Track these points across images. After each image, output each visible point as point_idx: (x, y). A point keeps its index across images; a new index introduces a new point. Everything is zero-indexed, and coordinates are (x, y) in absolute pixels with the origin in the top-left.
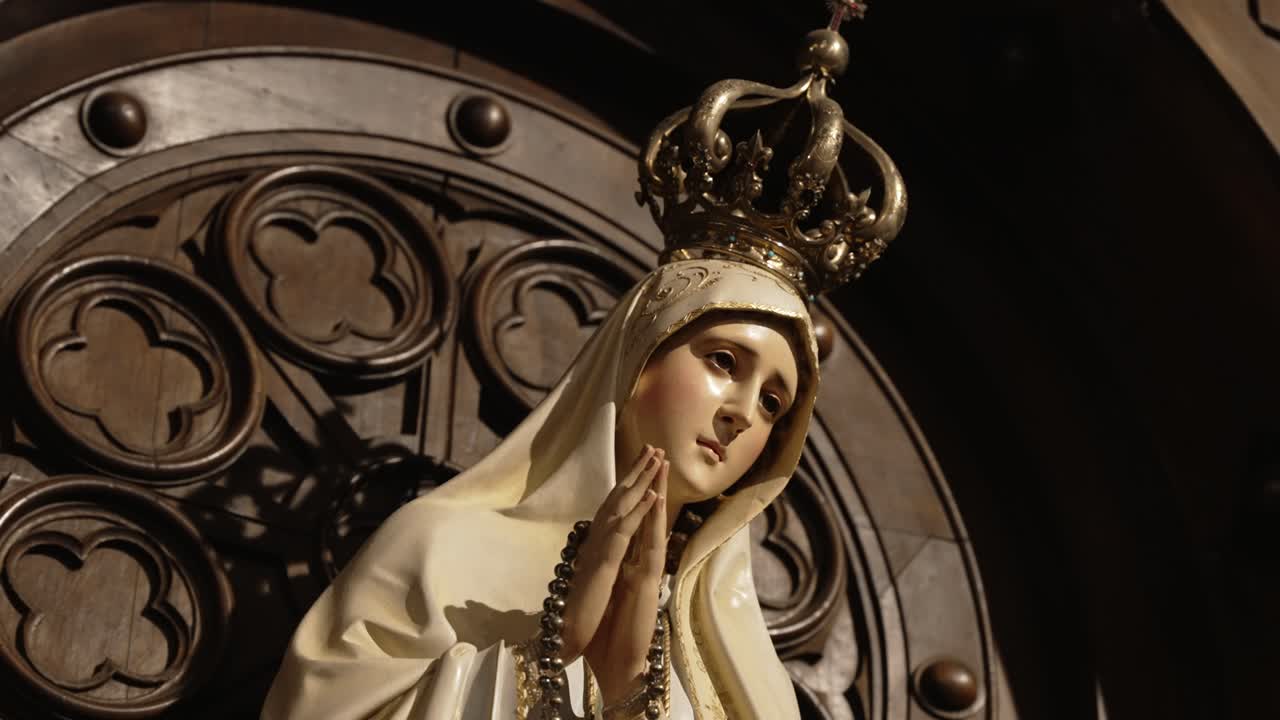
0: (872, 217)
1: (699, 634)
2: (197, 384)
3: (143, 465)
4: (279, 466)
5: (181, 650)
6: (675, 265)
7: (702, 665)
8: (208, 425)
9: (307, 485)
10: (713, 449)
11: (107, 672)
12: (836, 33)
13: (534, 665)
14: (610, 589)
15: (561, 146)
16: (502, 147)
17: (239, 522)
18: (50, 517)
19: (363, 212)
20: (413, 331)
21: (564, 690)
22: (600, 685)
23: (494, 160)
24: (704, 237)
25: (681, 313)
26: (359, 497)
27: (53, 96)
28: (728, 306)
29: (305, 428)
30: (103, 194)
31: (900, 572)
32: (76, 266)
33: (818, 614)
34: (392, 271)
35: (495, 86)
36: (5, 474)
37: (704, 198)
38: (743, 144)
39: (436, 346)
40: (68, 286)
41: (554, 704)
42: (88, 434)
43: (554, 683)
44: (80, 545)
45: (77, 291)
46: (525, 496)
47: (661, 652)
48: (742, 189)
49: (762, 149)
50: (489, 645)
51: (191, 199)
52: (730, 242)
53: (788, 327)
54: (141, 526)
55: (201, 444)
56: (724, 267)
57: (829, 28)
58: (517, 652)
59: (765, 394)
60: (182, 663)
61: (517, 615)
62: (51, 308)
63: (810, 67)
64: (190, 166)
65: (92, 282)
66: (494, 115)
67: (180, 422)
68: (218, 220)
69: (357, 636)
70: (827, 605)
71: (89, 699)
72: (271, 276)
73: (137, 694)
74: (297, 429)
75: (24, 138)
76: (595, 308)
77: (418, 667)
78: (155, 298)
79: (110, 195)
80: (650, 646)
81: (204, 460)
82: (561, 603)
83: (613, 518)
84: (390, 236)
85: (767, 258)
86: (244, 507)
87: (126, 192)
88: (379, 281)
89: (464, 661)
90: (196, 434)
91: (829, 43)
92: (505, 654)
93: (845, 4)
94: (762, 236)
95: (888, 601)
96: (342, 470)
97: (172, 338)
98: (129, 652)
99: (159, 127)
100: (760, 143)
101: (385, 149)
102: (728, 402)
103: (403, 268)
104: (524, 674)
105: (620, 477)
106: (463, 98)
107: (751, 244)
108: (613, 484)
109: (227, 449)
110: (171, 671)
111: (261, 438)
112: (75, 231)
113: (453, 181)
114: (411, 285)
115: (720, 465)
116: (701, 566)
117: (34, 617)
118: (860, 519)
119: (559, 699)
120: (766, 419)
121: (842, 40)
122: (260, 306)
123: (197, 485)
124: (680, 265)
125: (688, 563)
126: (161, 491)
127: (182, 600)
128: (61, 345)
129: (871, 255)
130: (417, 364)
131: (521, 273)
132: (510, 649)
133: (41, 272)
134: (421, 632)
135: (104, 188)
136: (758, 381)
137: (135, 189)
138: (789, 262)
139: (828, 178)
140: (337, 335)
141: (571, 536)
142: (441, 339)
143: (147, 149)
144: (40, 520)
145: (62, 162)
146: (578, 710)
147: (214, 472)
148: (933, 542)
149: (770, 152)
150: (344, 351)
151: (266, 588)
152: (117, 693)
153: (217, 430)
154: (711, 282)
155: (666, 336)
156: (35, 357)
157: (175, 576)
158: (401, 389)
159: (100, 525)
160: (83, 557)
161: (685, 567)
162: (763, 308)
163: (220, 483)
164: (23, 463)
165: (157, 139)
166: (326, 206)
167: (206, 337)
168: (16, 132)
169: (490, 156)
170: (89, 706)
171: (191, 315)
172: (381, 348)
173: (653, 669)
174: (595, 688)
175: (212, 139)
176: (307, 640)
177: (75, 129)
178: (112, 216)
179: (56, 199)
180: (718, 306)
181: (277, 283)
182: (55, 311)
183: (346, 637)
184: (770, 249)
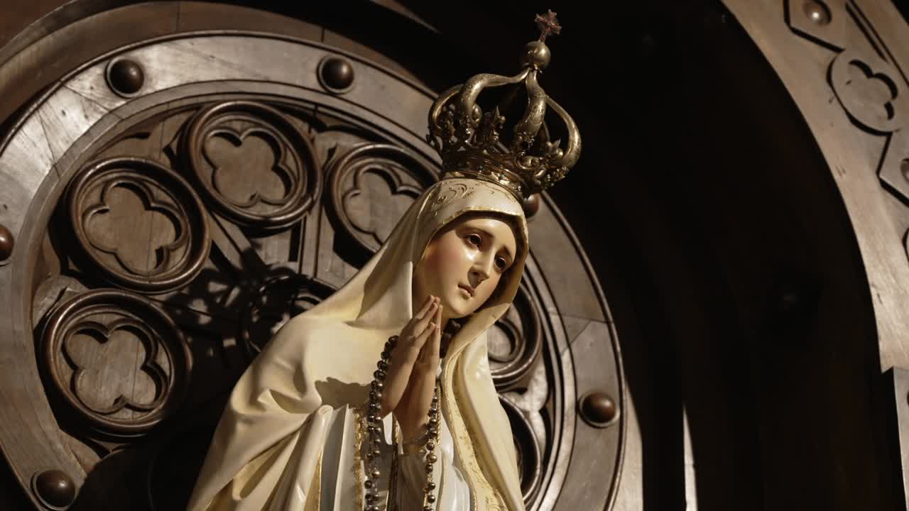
0: (561, 154)
1: (458, 393)
2: (172, 232)
3: (142, 282)
4: (219, 280)
5: (163, 391)
6: (448, 181)
7: (458, 412)
8: (179, 258)
9: (235, 292)
10: (468, 290)
11: (122, 403)
12: (543, 43)
13: (365, 418)
14: (408, 379)
15: (383, 88)
16: (349, 88)
17: (195, 314)
18: (89, 313)
19: (267, 127)
20: (296, 199)
21: (382, 435)
22: (401, 428)
23: (344, 96)
24: (466, 166)
25: (450, 213)
26: (264, 299)
27: (90, 63)
28: (477, 209)
29: (234, 259)
30: (118, 121)
31: (573, 341)
32: (103, 164)
33: (525, 366)
34: (284, 163)
35: (346, 52)
36: (64, 287)
37: (465, 144)
38: (487, 114)
39: (309, 209)
40: (99, 176)
41: (375, 442)
42: (109, 263)
43: (376, 431)
44: (106, 328)
45: (104, 178)
46: (361, 314)
47: (435, 412)
48: (487, 139)
49: (499, 117)
50: (340, 406)
51: (169, 122)
52: (480, 169)
53: (512, 221)
54: (140, 317)
55: (174, 269)
56: (476, 185)
57: (539, 41)
58: (355, 412)
59: (497, 257)
60: (163, 398)
61: (355, 385)
62: (89, 189)
63: (528, 64)
64: (168, 103)
65: (112, 173)
66: (345, 70)
67: (162, 255)
68: (184, 133)
69: (266, 398)
70: (530, 360)
71: (111, 419)
72: (215, 168)
73: (139, 416)
74: (229, 259)
75: (73, 89)
76: (401, 184)
77: (301, 419)
78: (147, 181)
79: (123, 120)
80: (430, 407)
81: (177, 279)
82: (381, 385)
83: (410, 337)
84: (283, 142)
85: (500, 178)
86: (199, 306)
87: (132, 118)
88: (276, 169)
89: (326, 416)
90: (171, 263)
91: (539, 50)
92: (349, 412)
93: (549, 26)
94: (498, 166)
95: (566, 358)
96: (255, 283)
97: (158, 206)
98: (133, 391)
99: (151, 80)
100: (498, 114)
101: (281, 90)
102: (476, 263)
103: (291, 162)
104: (359, 425)
105: (415, 313)
106: (327, 59)
107: (492, 171)
108: (411, 317)
109: (190, 272)
110: (158, 402)
111: (209, 264)
112: (102, 143)
113: (321, 109)
114: (296, 173)
115: (471, 298)
116: (459, 354)
117: (81, 371)
118: (551, 309)
119: (378, 440)
120: (497, 271)
121: (547, 48)
122: (209, 187)
123: (173, 293)
124: (451, 182)
125: (452, 353)
126: (151, 297)
127: (164, 361)
128: (95, 211)
129: (560, 176)
130: (298, 220)
131: (359, 164)
132: (352, 410)
133: (84, 168)
134: (302, 397)
135: (119, 117)
136: (493, 252)
137: (137, 116)
138: (512, 181)
139: (536, 134)
140: (252, 202)
141: (387, 345)
142: (313, 204)
143: (144, 93)
144: (83, 315)
145: (95, 102)
146: (389, 441)
147: (182, 285)
148: (592, 323)
149: (503, 118)
150: (256, 212)
151: (211, 353)
152: (127, 415)
153: (184, 260)
154: (468, 194)
155: (442, 226)
156: (80, 218)
157: (160, 346)
158: (289, 233)
159: (117, 317)
160: (108, 336)
161: (450, 355)
162: (498, 210)
163: (185, 291)
164: (73, 281)
165: (150, 87)
166: (247, 124)
167: (178, 205)
168: (68, 85)
169: (343, 94)
170: (113, 424)
171: (169, 192)
172: (277, 210)
173: (431, 421)
174: (398, 428)
175: (181, 86)
176: (238, 400)
177: (103, 82)
178: (122, 133)
179: (92, 123)
180: (472, 209)
181: (218, 172)
182: (92, 190)
183: (260, 399)
184: (502, 173)
